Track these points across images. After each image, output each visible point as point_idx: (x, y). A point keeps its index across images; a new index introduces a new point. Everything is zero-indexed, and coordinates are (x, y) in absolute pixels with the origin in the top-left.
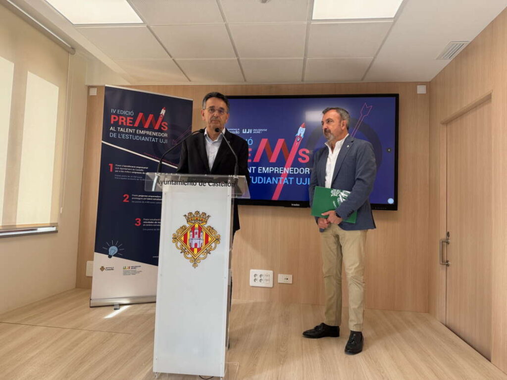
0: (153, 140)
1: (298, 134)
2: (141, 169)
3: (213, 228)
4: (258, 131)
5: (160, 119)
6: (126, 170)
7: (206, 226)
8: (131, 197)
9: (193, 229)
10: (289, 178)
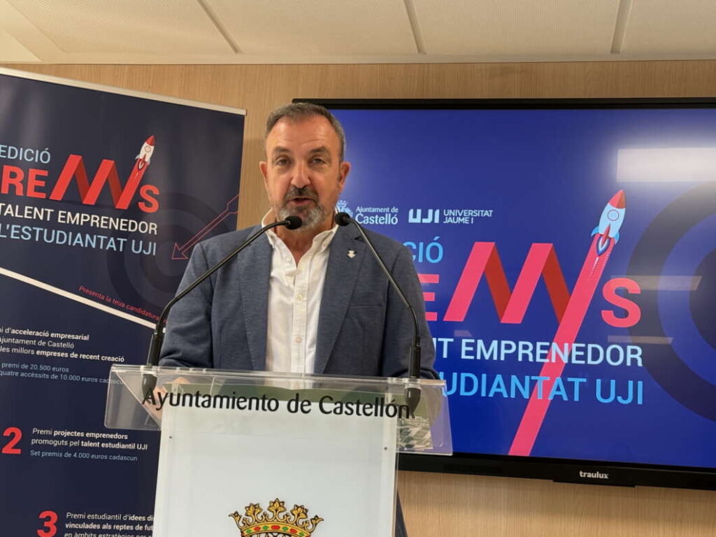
0: (112, 244)
1: (601, 229)
2: (65, 341)
5: (136, 177)
6: (18, 346)
8: (27, 436)
10: (570, 379)
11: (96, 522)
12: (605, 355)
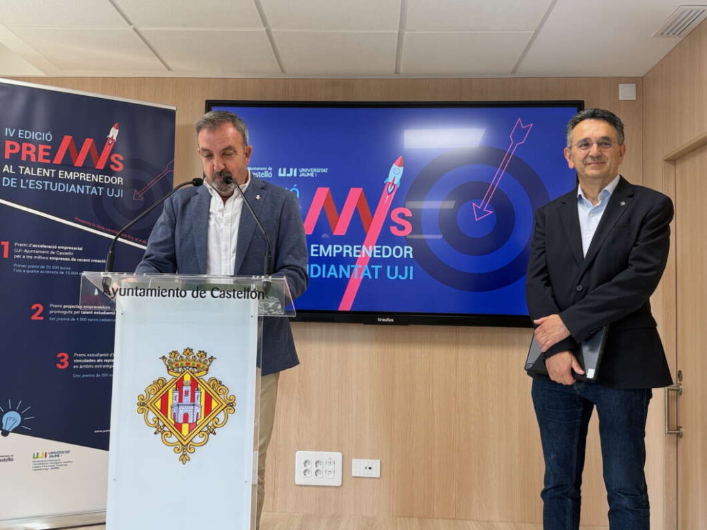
0: (94, 191)
1: (390, 179)
2: (67, 251)
3: (220, 383)
4: (311, 173)
5: (107, 149)
6: (37, 255)
7: (207, 378)
8: (47, 309)
9: (180, 384)
10: (373, 266)
11: (92, 358)
12: (392, 252)
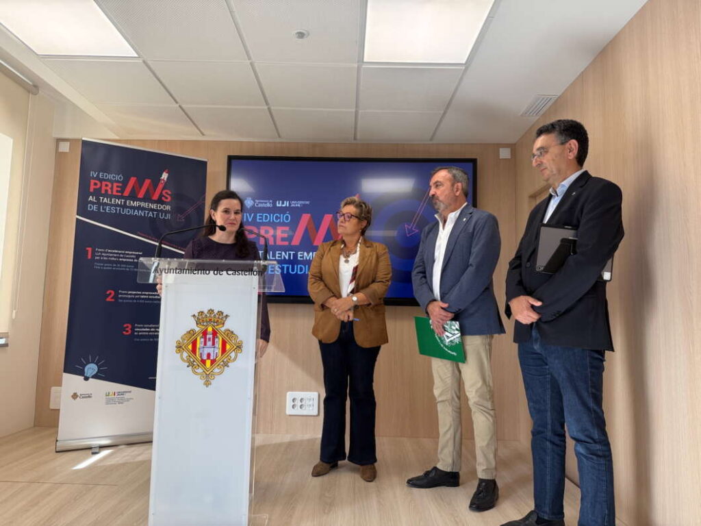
0: (151, 215)
2: (132, 254)
3: (232, 332)
4: (298, 204)
5: (160, 186)
6: (112, 257)
7: (223, 329)
8: (117, 294)
9: (205, 333)
11: (148, 328)
